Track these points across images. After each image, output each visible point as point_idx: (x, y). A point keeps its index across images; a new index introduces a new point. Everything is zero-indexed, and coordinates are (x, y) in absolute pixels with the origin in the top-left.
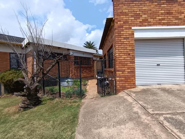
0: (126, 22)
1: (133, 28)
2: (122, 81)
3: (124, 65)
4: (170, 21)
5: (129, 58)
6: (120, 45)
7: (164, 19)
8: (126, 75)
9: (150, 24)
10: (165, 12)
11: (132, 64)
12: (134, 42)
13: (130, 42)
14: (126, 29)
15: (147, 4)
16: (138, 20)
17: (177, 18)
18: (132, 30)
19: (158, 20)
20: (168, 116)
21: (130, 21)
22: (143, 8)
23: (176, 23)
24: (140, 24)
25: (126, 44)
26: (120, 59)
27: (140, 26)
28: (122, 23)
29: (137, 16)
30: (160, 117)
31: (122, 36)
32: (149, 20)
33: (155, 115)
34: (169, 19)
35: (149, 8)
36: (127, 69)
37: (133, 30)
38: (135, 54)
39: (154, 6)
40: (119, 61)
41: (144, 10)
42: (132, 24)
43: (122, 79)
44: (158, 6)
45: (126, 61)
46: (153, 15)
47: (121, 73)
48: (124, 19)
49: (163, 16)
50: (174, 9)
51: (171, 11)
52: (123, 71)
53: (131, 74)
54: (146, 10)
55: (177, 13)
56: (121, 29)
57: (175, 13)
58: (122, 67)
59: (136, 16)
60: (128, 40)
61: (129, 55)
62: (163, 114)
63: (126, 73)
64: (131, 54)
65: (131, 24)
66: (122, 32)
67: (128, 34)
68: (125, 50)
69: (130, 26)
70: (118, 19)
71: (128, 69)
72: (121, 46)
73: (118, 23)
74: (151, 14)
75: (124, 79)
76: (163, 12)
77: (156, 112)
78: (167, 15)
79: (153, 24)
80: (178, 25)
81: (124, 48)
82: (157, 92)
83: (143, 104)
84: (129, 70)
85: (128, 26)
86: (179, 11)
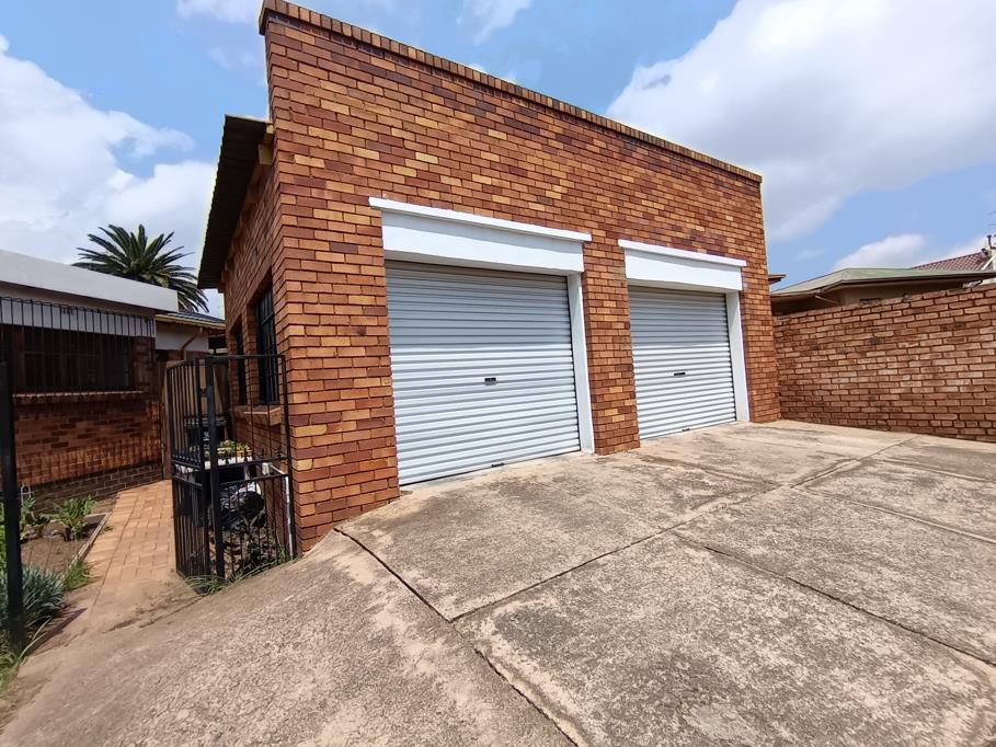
0: (339, 165)
1: (373, 201)
2: (327, 472)
3: (336, 387)
4: (520, 203)
5: (362, 352)
6: (312, 277)
7: (498, 190)
8: (347, 437)
9: (449, 197)
10: (503, 160)
11: (376, 382)
12: (382, 271)
13: (365, 270)
14: (341, 198)
15: (436, 108)
16: (396, 169)
17: (542, 199)
18: (369, 211)
19: (479, 187)
20: (511, 608)
21: (360, 162)
22: (418, 120)
23: (540, 215)
24: (406, 190)
25: (341, 279)
26: (313, 352)
27: (409, 199)
28: (319, 164)
29: (394, 150)
30: (483, 624)
31: (319, 234)
32: (445, 180)
33: (462, 621)
34: (515, 195)
35: (441, 126)
36: (352, 405)
37: (377, 213)
38: (392, 332)
39: (462, 125)
40: (306, 364)
41: (423, 131)
42: (372, 183)
43: (330, 461)
44: (478, 128)
45: (348, 363)
46: (462, 161)
47: (322, 429)
48: (328, 145)
49: (497, 174)
50: (529, 159)
51: (521, 165)
52: (333, 421)
53: (375, 433)
54: (430, 133)
55: (540, 177)
56: (315, 193)
57: (534, 176)
58: (325, 396)
59: (386, 149)
60: (350, 258)
61: (362, 334)
62: (495, 604)
63: (349, 431)
64: (369, 331)
65: (364, 182)
66: (319, 213)
67: (352, 229)
68: (340, 310)
69: (363, 192)
70: (298, 139)
71: (360, 404)
72: (318, 288)
73: (298, 159)
74: (453, 156)
75: (338, 461)
76: (495, 158)
77: (469, 606)
78: (510, 177)
79: (459, 200)
80: (545, 222)
81: (336, 299)
82: (484, 502)
83: (422, 582)
84: (365, 414)
85: (349, 189)
86: (547, 172)
